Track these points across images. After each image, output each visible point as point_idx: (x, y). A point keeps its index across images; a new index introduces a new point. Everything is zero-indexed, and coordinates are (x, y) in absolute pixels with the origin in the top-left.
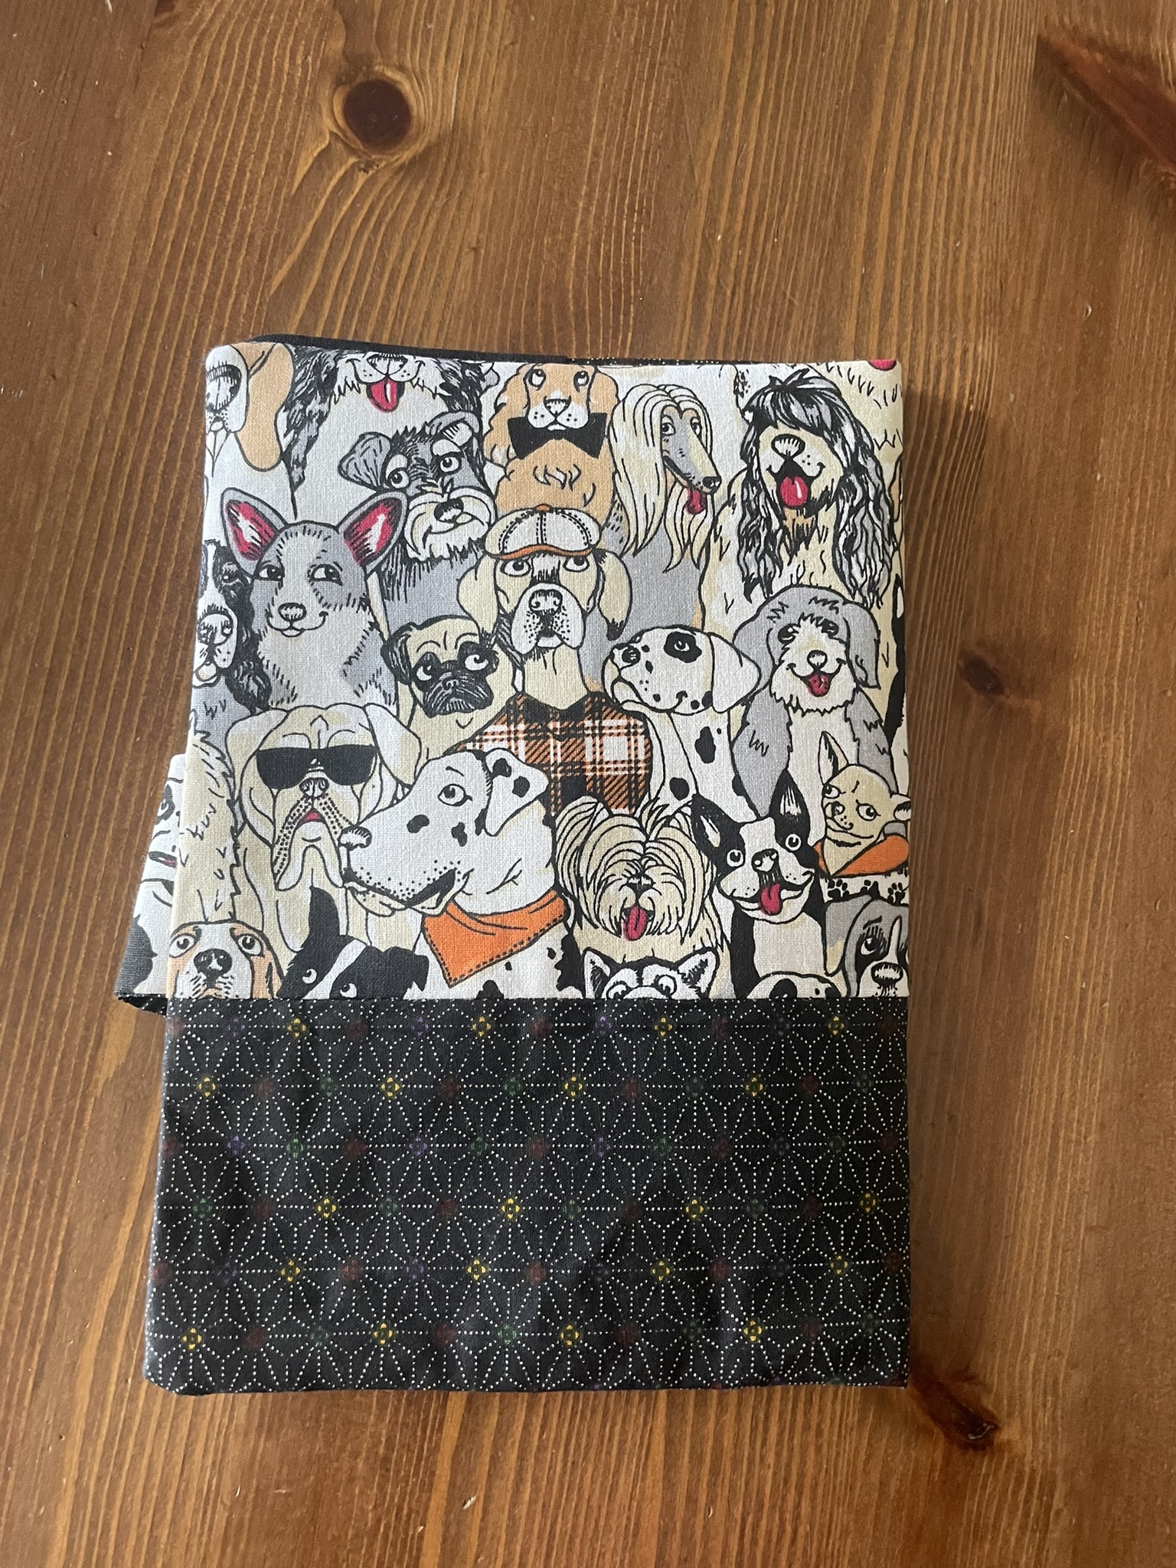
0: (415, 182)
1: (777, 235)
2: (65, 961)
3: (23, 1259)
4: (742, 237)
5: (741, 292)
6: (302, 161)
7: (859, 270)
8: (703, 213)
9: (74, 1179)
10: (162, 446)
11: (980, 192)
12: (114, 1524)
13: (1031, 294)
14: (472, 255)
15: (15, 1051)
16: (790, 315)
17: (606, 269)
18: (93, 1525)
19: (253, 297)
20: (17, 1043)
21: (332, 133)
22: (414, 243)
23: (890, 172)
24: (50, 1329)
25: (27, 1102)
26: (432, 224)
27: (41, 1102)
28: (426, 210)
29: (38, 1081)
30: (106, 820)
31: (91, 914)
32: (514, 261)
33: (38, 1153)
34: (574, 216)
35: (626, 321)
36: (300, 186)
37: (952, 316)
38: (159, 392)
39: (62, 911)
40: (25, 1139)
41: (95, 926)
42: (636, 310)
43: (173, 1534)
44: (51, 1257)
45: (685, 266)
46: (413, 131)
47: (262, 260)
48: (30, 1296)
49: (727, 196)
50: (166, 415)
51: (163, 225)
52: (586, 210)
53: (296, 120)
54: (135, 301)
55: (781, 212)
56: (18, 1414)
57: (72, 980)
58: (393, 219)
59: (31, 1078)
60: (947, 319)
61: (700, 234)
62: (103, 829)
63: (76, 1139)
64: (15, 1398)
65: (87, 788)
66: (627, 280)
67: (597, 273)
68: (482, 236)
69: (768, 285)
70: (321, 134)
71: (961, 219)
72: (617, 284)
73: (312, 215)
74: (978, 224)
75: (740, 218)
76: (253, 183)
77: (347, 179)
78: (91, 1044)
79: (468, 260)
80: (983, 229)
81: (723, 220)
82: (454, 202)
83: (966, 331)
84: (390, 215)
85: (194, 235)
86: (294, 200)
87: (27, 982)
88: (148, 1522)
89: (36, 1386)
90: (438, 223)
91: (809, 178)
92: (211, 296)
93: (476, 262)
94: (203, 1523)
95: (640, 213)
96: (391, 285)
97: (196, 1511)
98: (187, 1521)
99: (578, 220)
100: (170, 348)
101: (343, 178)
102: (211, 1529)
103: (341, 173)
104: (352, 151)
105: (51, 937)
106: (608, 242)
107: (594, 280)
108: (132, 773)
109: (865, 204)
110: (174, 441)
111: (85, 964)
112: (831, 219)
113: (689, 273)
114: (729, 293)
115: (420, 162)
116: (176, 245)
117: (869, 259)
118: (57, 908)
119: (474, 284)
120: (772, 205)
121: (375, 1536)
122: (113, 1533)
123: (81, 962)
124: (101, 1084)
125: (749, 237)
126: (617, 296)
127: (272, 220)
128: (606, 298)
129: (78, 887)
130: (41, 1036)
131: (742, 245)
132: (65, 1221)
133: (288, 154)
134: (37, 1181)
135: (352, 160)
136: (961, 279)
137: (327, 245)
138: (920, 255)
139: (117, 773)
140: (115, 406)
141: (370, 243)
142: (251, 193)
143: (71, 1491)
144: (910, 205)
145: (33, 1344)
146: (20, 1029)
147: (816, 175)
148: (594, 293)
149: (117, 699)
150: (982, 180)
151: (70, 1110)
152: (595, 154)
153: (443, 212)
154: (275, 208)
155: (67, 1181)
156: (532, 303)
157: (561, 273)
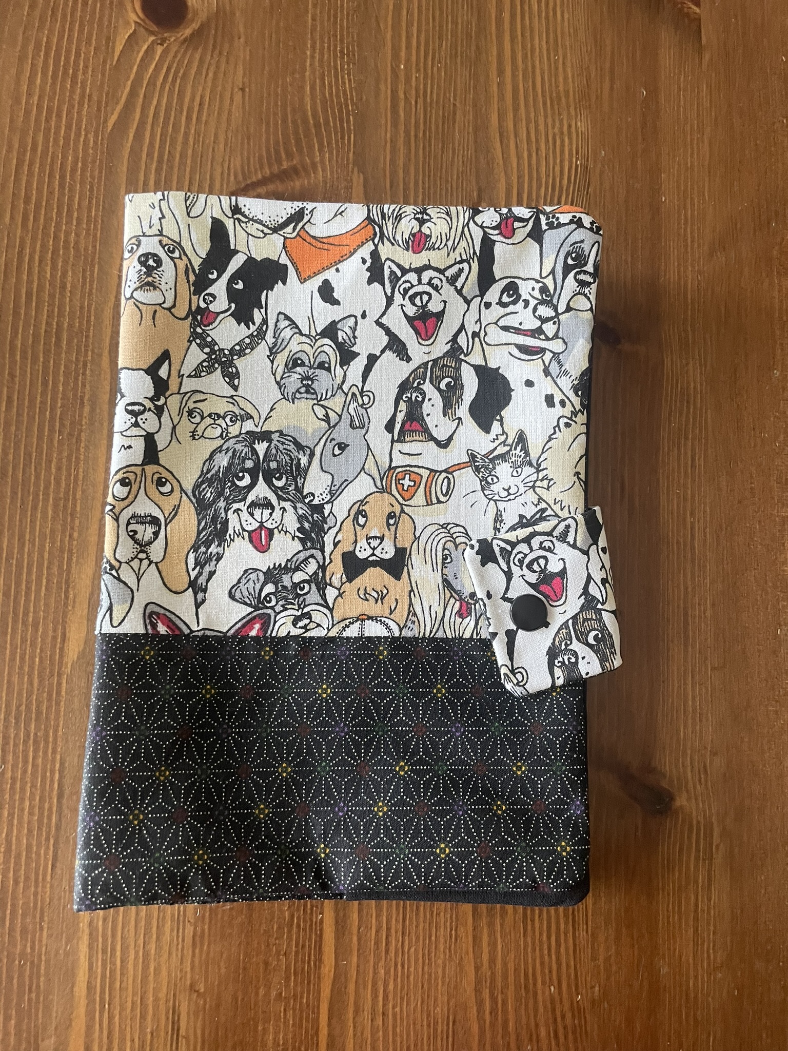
0: (196, 49)
1: (440, 62)
2: (33, 588)
3: (33, 786)
4: (417, 64)
5: (420, 101)
6: (117, 43)
7: (494, 79)
8: (390, 51)
9: (60, 728)
10: (48, 241)
11: (566, 24)
12: (119, 948)
13: (607, 85)
14: (240, 93)
15: (8, 652)
16: (455, 114)
17: (331, 94)
18: (104, 951)
19: (96, 136)
20: (8, 646)
21: (136, 22)
22: (200, 88)
23: (506, 16)
24: (58, 827)
25: (21, 682)
26: (211, 75)
27: (31, 683)
28: (206, 66)
29: (26, 669)
30: (46, 494)
31: (46, 555)
32: (269, 95)
33: (34, 716)
34: (305, 61)
35: (349, 127)
36: (119, 60)
37: (558, 104)
38: (41, 205)
39: (26, 556)
40: (23, 707)
41: (50, 563)
42: (354, 119)
43: (159, 948)
44: (52, 780)
45: (382, 87)
46: (190, 16)
47: (99, 109)
48: (41, 808)
49: (404, 39)
50: (48, 220)
51: (29, 95)
52: (313, 57)
53: (111, 16)
54: (17, 146)
55: (440, 46)
56: (44, 887)
57: (39, 601)
58: (184, 74)
59: (21, 668)
60: (556, 107)
61: (389, 65)
62: (46, 500)
63: (58, 704)
64: (41, 877)
65: (31, 474)
66: (346, 100)
67: (325, 97)
68: (246, 80)
69: (438, 95)
70: (127, 23)
71: (556, 41)
72: (339, 103)
73: (129, 77)
74: (567, 43)
75: (414, 52)
76: (86, 60)
77: (150, 51)
78: (59, 640)
79: (238, 97)
80: (571, 47)
81: (403, 54)
82: (224, 60)
83: (569, 113)
84: (182, 71)
85: (51, 99)
86: (117, 68)
87: (9, 606)
88: (141, 941)
89: (53, 866)
90: (215, 73)
91: (455, 23)
92: (67, 138)
93: (243, 97)
94: (178, 937)
95: (348, 56)
96: (189, 118)
97: (172, 930)
98: (167, 937)
99: (308, 64)
100: (44, 175)
101: (147, 51)
102: (183, 941)
103: (145, 47)
104: (152, 33)
105: (21, 574)
106: (329, 76)
107: (324, 101)
108: (60, 460)
109: (494, 37)
110: (56, 237)
111: (47, 589)
112: (473, 48)
113: (386, 90)
114: (413, 103)
115: (198, 35)
116: (39, 107)
117: (501, 72)
118: (22, 556)
119: (244, 113)
120: (434, 43)
121: (292, 925)
122: (118, 954)
123: (44, 588)
124: (69, 666)
125: (422, 64)
126: (340, 111)
127: (102, 84)
128: (333, 113)
129: (34, 540)
130: (23, 640)
131: (418, 71)
132: (58, 757)
133: (108, 38)
134: (36, 734)
135: (152, 38)
136: (561, 79)
137: (142, 96)
138: (534, 67)
139: (49, 461)
140: (12, 218)
141: (171, 91)
142: (86, 67)
143: (87, 931)
144: (522, 35)
145: (48, 839)
146: (9, 637)
147: (460, 21)
148: (325, 111)
149: (42, 411)
150: (566, 16)
151: (51, 685)
152: (314, 19)
153: (218, 67)
154: (103, 75)
155: (56, 731)
156: (284, 121)
157: (302, 100)
